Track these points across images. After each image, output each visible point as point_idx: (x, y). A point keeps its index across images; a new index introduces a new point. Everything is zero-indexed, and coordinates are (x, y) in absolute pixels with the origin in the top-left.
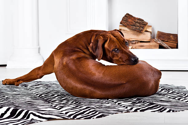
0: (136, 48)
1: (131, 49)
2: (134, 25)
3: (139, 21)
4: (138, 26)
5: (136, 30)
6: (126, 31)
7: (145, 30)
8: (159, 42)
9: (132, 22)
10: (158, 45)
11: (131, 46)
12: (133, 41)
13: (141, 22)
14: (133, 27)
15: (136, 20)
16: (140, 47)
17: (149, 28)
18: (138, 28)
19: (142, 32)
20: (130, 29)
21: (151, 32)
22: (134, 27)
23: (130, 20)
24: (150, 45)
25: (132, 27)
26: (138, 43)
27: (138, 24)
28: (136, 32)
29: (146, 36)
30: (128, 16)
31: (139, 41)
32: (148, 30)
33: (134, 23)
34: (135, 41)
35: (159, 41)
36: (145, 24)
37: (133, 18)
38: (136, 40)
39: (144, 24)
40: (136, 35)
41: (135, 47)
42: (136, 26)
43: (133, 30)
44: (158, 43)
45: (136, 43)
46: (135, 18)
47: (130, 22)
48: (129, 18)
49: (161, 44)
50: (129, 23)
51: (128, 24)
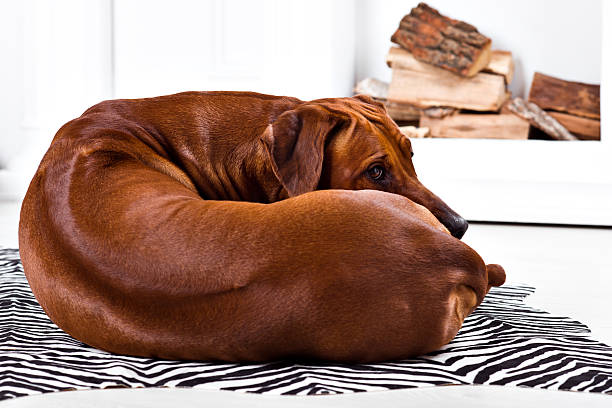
0: (443, 135)
1: (426, 136)
2: (439, 48)
3: (458, 33)
4: (452, 52)
5: (445, 66)
6: (409, 69)
7: (479, 65)
8: (527, 115)
9: (433, 37)
10: (527, 125)
11: (425, 126)
12: (434, 108)
13: (465, 35)
14: (434, 55)
15: (450, 30)
16: (459, 133)
17: (497, 60)
18: (453, 57)
19: (464, 72)
20: (425, 62)
21: (503, 76)
22: (439, 55)
23: (426, 29)
24: (497, 127)
25: (431, 52)
26: (451, 115)
27: (452, 45)
28: (445, 73)
29: (484, 92)
30: (420, 11)
31: (456, 109)
32: (493, 66)
33: (441, 38)
34: (441, 107)
35: (530, 110)
36: (480, 42)
37: (438, 21)
38: (444, 104)
39: (474, 42)
40: (445, 84)
41: (441, 133)
42: (444, 51)
43: (435, 66)
44: (522, 118)
45: (443, 117)
46: (446, 21)
47: (425, 36)
48: (426, 21)
49: (537, 119)
50: (421, 41)
51: (417, 45)
